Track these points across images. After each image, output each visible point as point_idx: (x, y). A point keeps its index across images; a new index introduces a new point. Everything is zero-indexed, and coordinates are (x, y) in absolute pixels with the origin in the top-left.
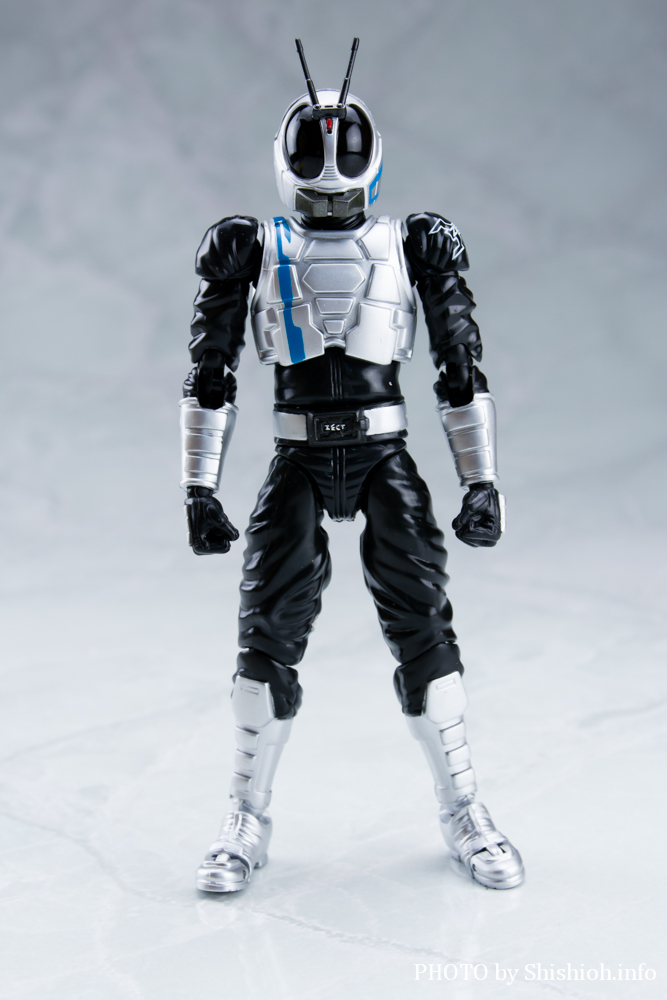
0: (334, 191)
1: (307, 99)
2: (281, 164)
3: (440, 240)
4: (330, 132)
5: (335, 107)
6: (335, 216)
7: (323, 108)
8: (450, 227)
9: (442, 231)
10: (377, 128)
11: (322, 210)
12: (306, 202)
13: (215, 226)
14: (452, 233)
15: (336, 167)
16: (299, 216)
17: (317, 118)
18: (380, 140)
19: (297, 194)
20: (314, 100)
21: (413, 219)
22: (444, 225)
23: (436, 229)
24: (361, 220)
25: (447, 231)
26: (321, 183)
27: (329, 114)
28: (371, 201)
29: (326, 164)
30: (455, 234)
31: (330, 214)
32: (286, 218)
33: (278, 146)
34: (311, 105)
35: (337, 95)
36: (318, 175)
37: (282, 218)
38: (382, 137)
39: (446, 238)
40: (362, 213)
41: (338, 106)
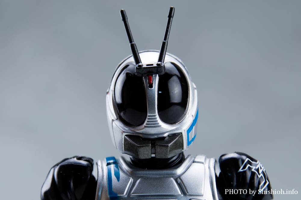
0: (156, 137)
1: (132, 60)
2: (111, 113)
3: (249, 174)
4: (151, 86)
5: (155, 65)
6: (157, 157)
7: (145, 66)
8: (256, 165)
9: (250, 168)
10: (192, 81)
11: (146, 153)
12: (133, 146)
13: (57, 165)
14: (258, 170)
15: (157, 116)
16: (128, 158)
17: (140, 75)
18: (196, 91)
19: (125, 139)
20: (137, 60)
21: (224, 158)
22: (251, 164)
23: (244, 167)
24: (181, 160)
25: (254, 169)
26: (145, 129)
27: (150, 71)
28: (189, 143)
29: (148, 114)
30: (260, 171)
31: (153, 155)
32: (116, 158)
33: (109, 99)
34: (135, 64)
35: (157, 55)
36: (143, 123)
37: (113, 158)
38: (198, 88)
39: (253, 174)
40: (182, 153)
41: (158, 64)
